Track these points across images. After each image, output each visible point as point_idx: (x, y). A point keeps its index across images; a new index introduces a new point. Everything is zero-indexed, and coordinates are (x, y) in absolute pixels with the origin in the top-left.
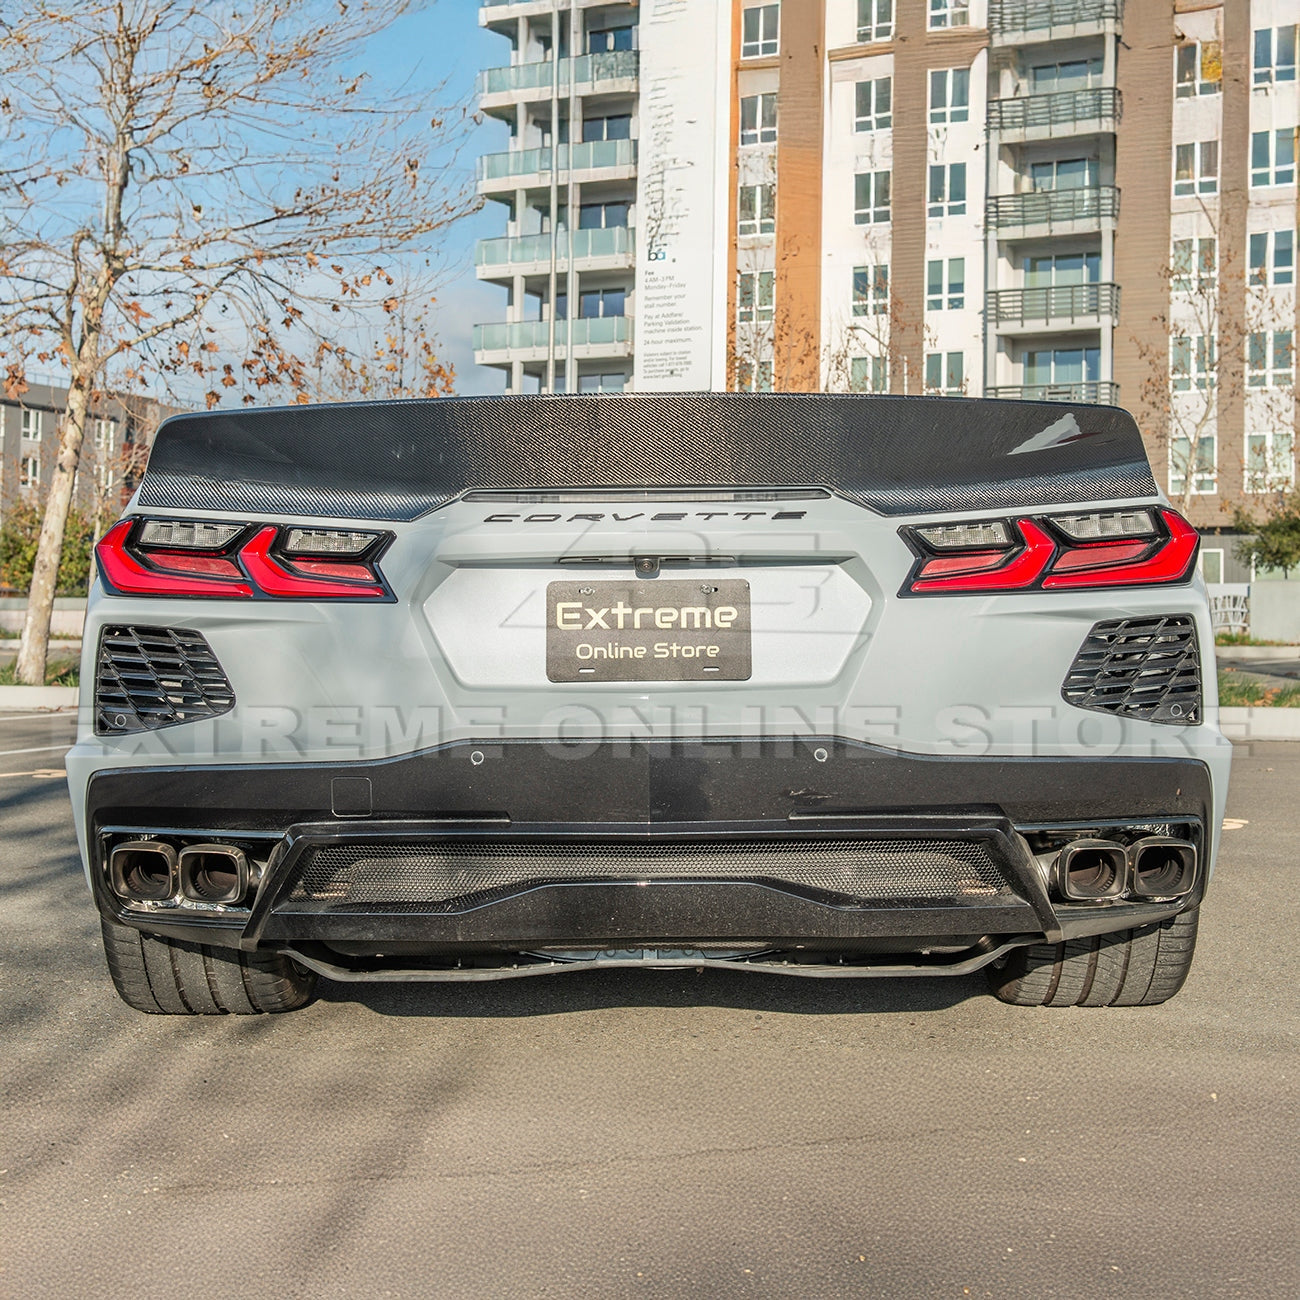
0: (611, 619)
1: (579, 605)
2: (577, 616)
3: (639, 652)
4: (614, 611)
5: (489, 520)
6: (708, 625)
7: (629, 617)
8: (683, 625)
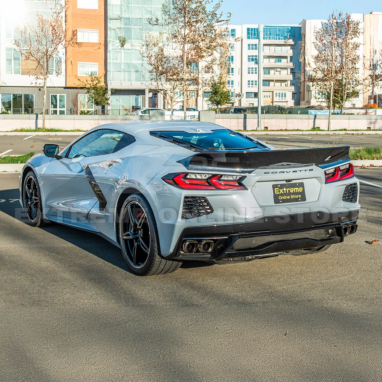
2: (278, 191)
3: (289, 197)
7: (286, 191)
8: (295, 192)
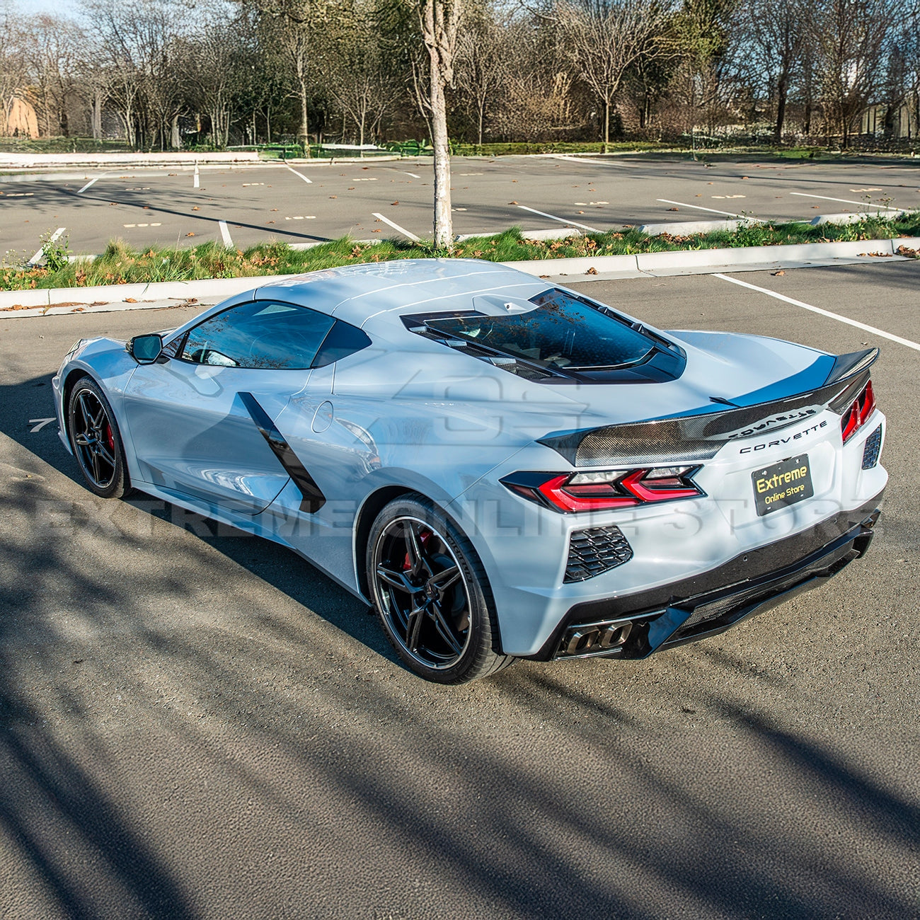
0: (773, 483)
2: (763, 485)
3: (783, 495)
4: (773, 479)
5: (741, 452)
6: (799, 477)
7: (778, 480)
8: (793, 479)
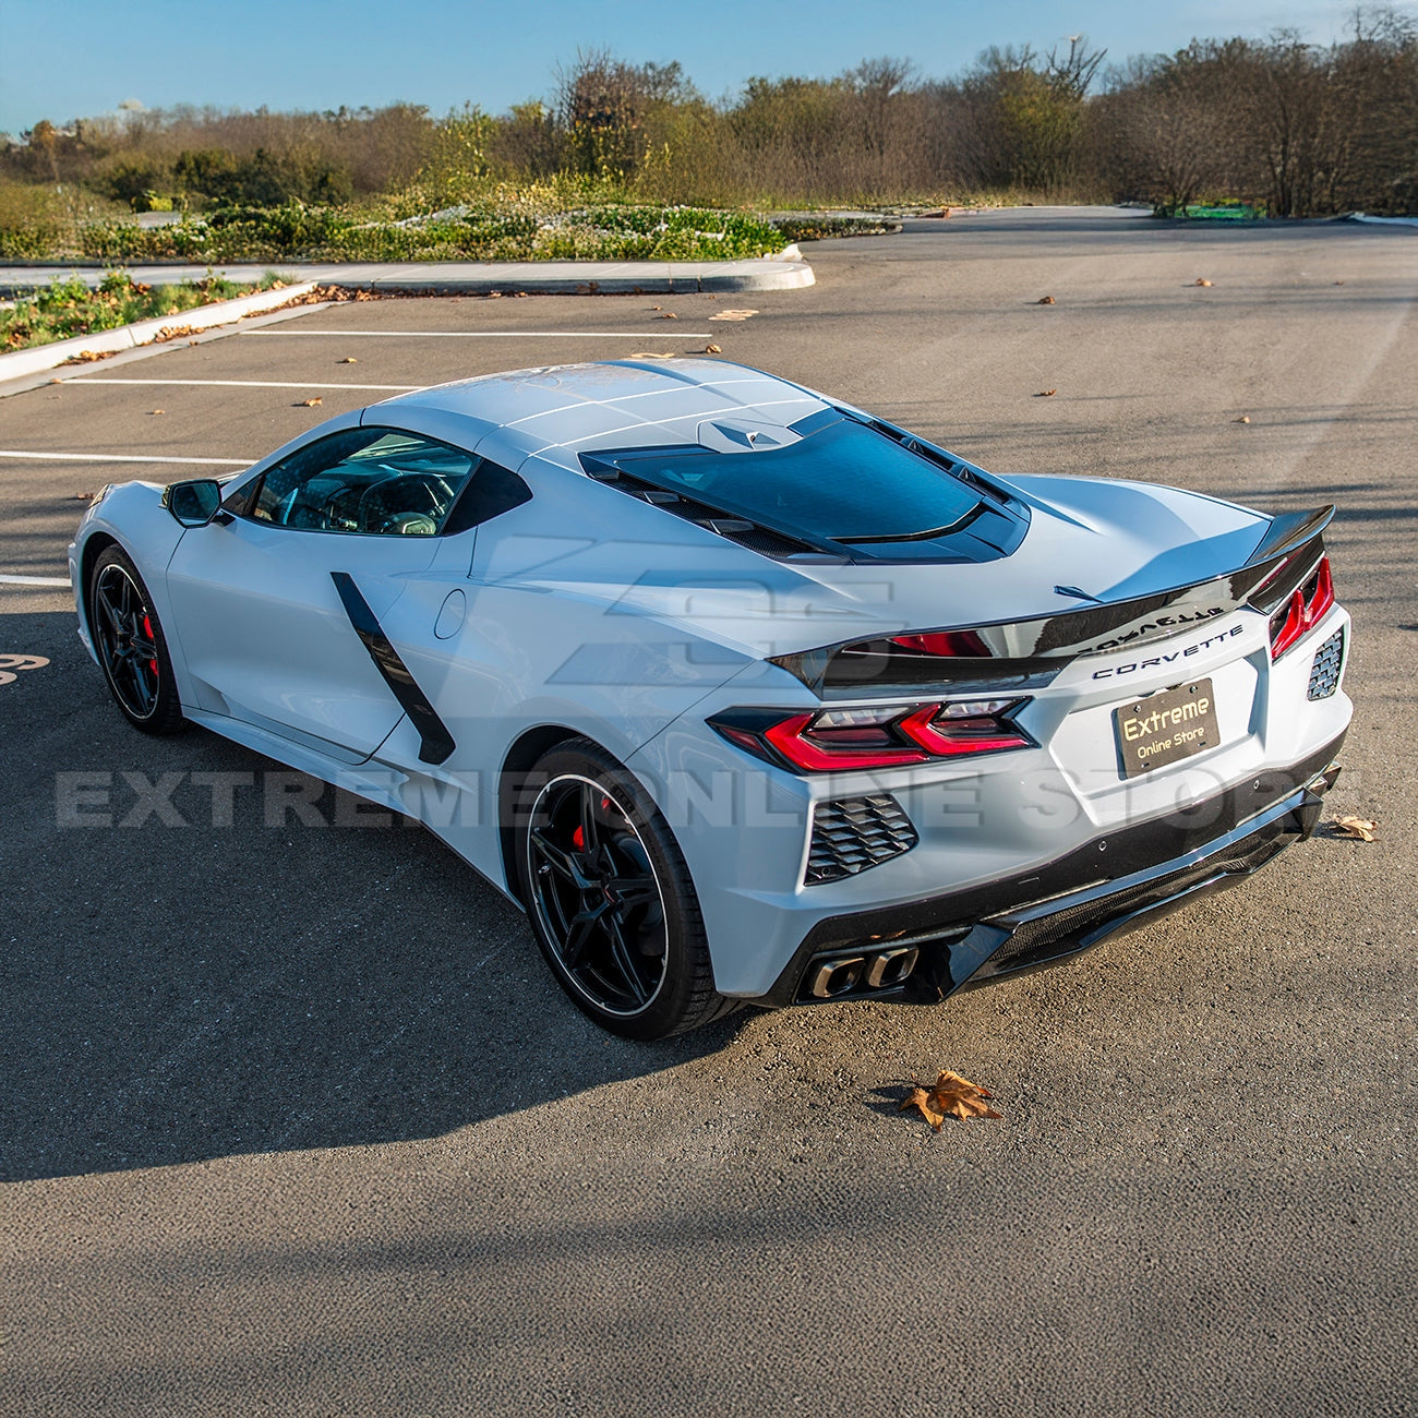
0: (1151, 725)
1: (1134, 720)
4: (1152, 719)
5: (1095, 677)
6: (1196, 714)
